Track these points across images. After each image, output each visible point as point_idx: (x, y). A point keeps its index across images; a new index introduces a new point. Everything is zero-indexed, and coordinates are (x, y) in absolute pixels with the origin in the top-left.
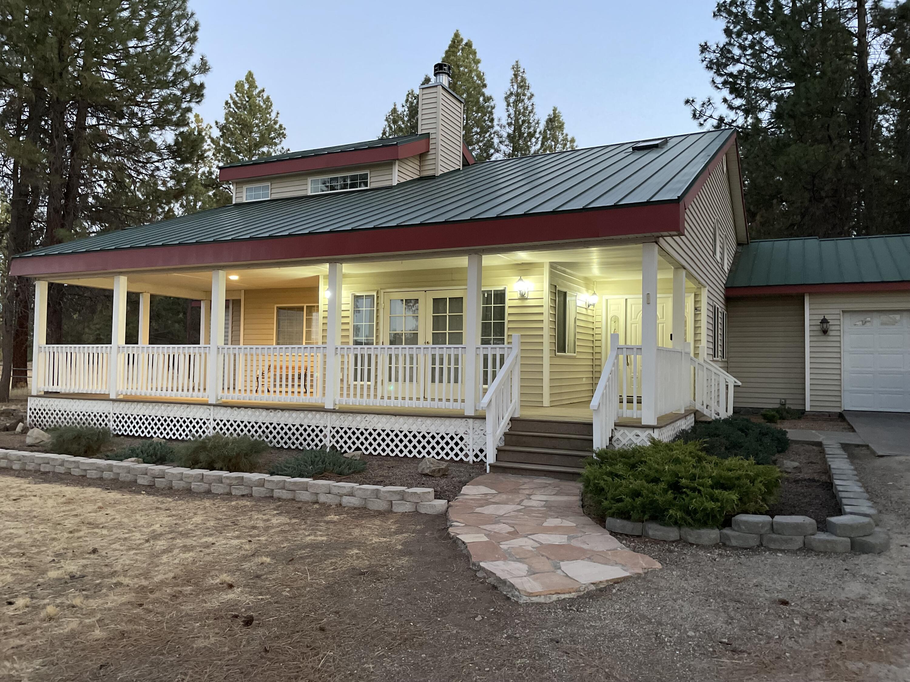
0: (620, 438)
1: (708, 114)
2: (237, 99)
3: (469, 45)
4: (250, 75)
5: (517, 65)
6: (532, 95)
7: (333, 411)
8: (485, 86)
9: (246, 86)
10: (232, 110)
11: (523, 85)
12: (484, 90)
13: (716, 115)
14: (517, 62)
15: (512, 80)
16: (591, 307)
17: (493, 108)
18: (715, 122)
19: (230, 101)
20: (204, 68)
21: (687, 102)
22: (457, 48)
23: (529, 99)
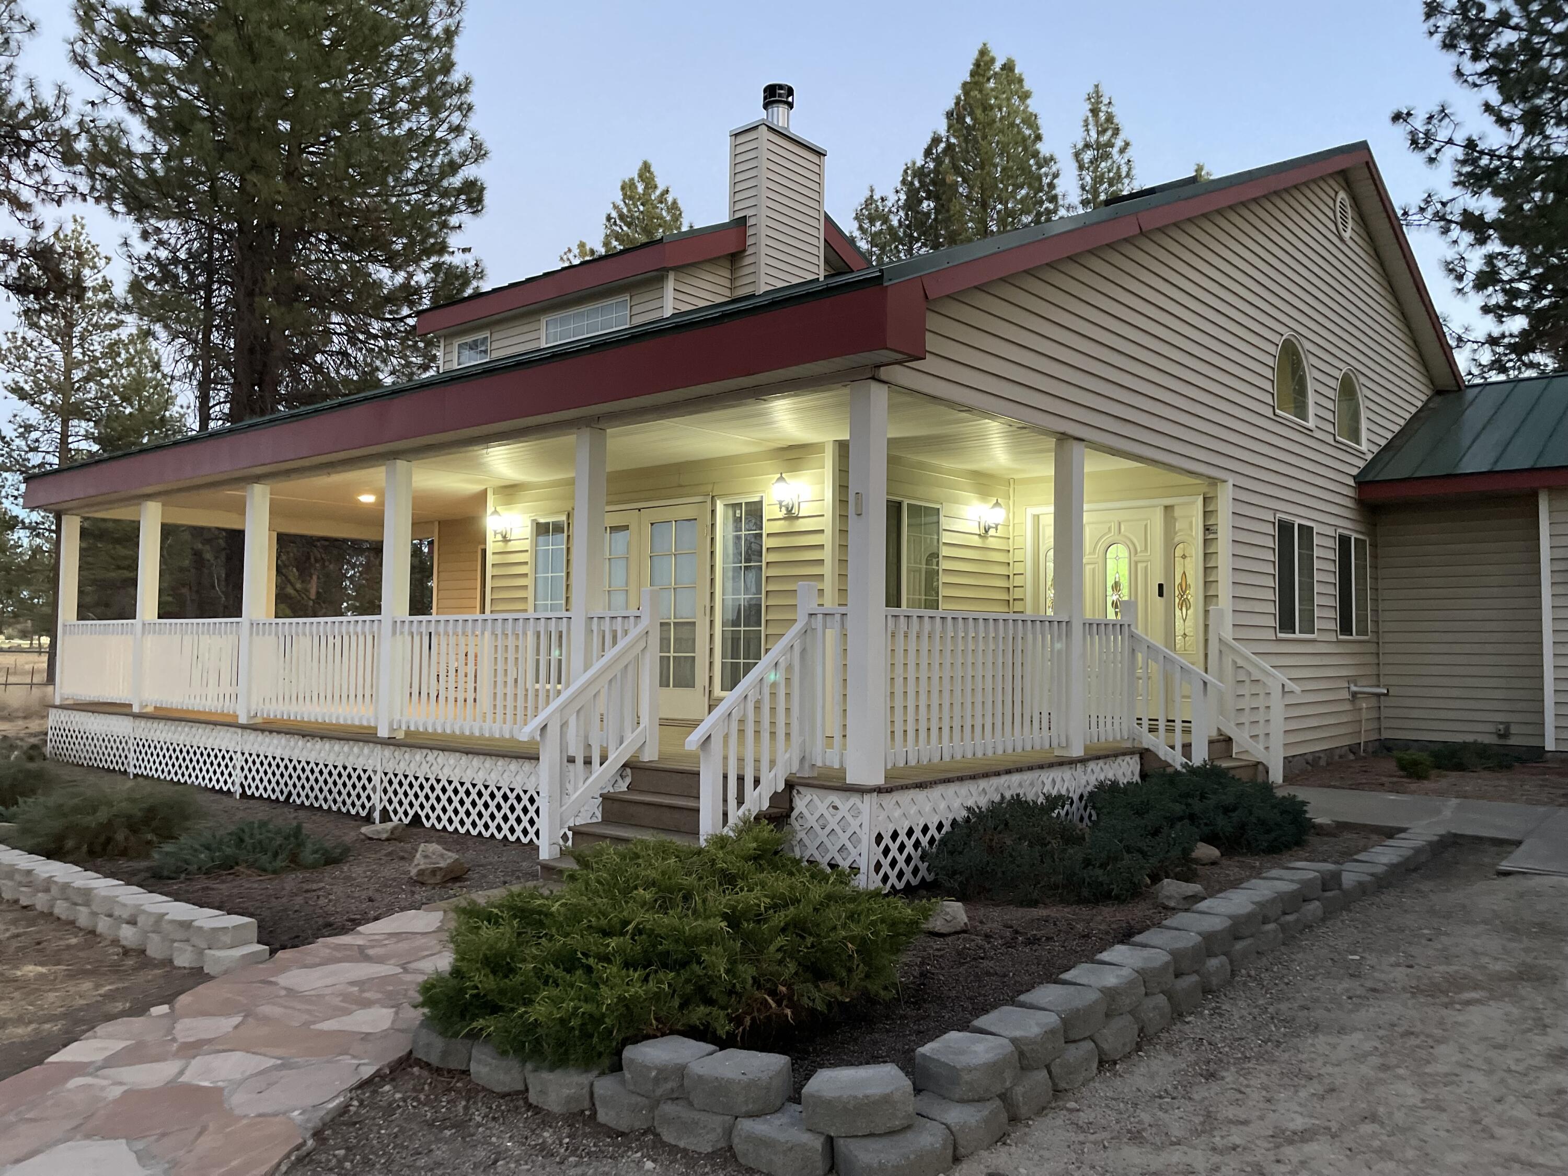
0: (805, 812)
1: (1442, 135)
2: (625, 211)
3: (1008, 67)
4: (646, 167)
5: (1097, 92)
6: (1127, 144)
7: (390, 742)
8: (1039, 138)
9: (640, 188)
10: (617, 228)
11: (1109, 125)
12: (1039, 146)
13: (1460, 138)
14: (1097, 86)
15: (1086, 121)
16: (992, 532)
17: (1056, 176)
18: (1459, 153)
19: (614, 214)
20: (478, 152)
21: (1397, 117)
22: (983, 76)
23: (1122, 151)
